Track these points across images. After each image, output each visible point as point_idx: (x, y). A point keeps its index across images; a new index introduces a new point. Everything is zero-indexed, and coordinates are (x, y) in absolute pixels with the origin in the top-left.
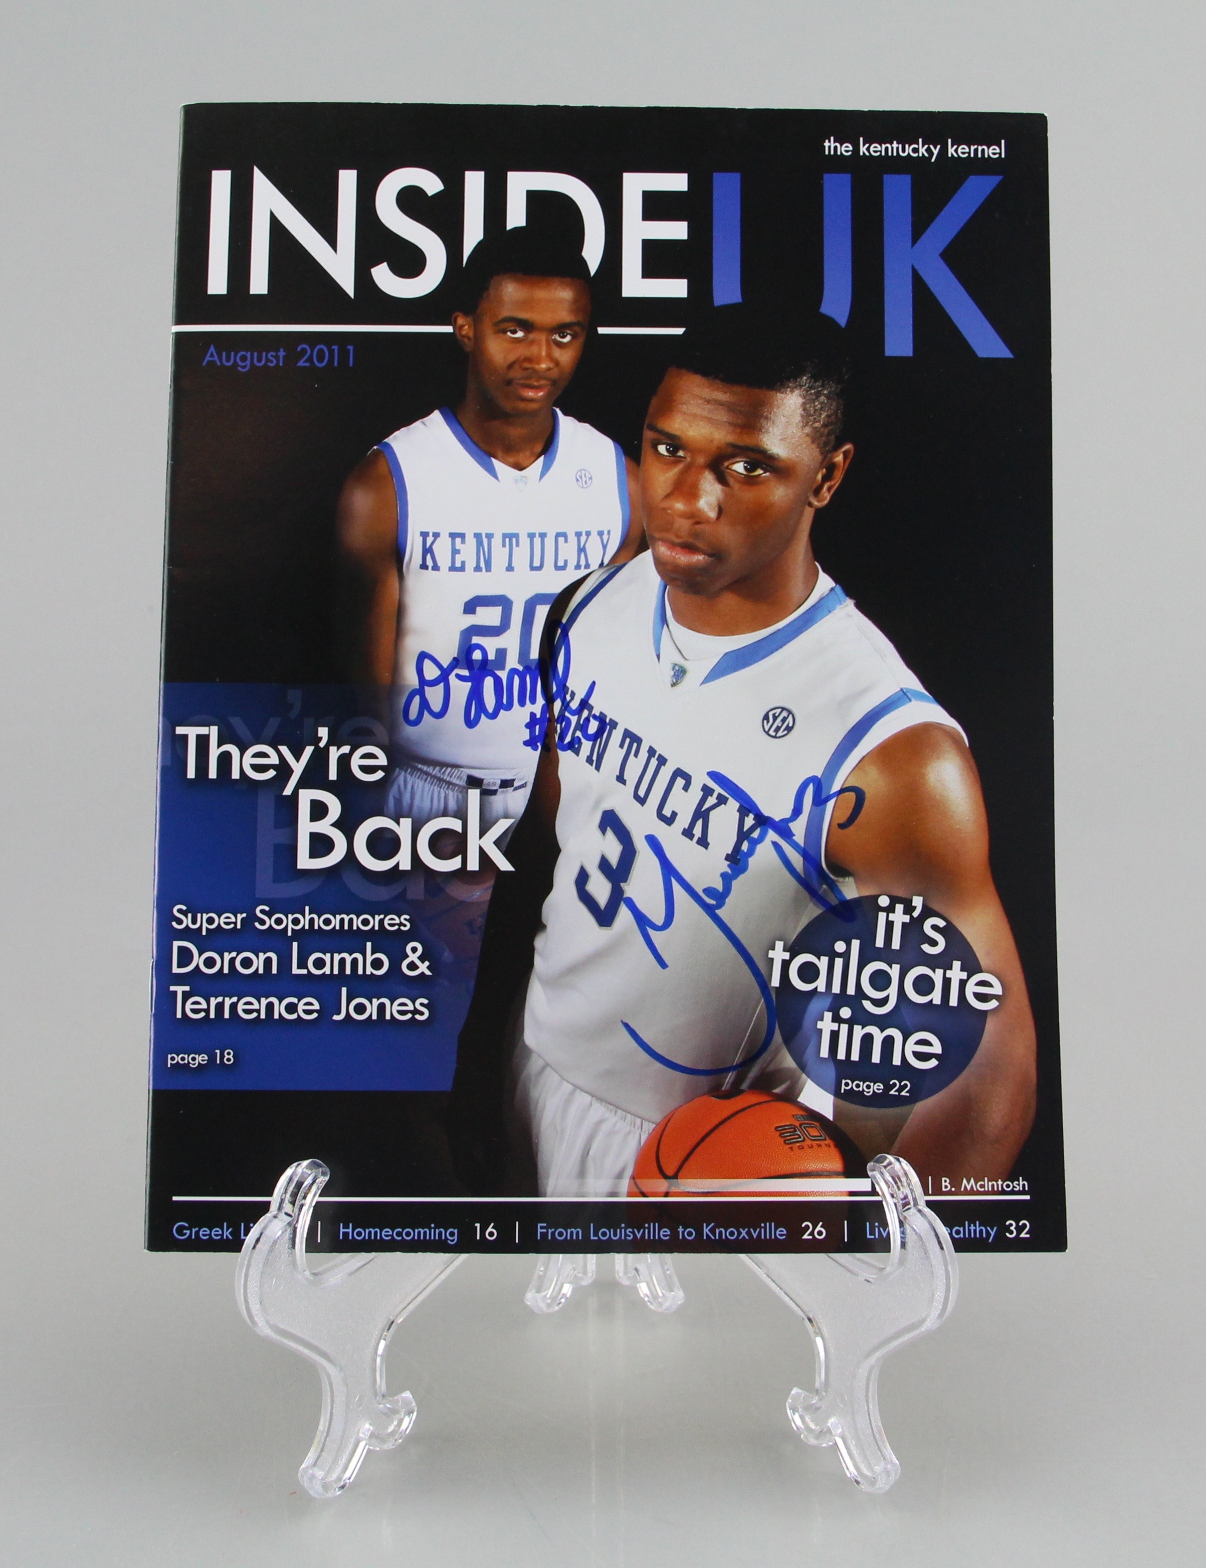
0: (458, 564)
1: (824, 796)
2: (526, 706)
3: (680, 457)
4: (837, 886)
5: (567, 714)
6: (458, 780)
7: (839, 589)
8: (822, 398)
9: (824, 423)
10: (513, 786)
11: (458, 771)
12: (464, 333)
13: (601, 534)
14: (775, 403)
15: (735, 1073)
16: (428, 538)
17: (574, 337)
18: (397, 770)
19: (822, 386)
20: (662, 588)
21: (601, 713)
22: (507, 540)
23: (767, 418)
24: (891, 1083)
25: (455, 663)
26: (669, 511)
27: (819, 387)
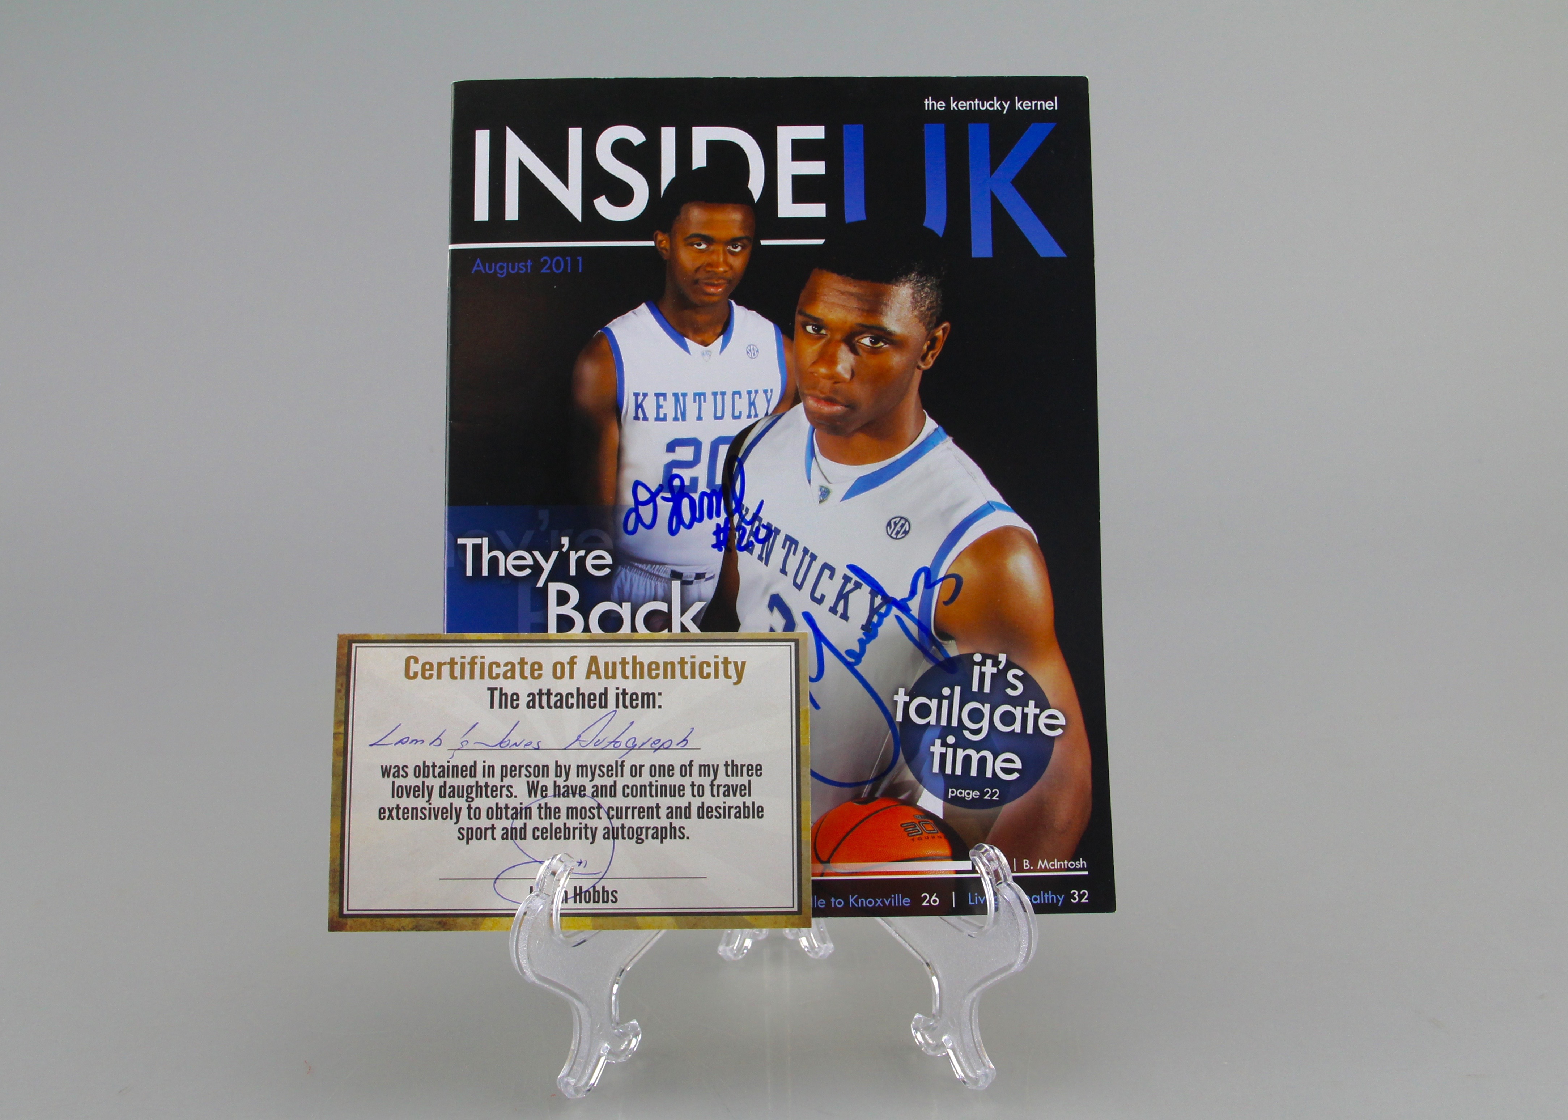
0: (662, 416)
1: (932, 581)
2: (713, 519)
3: (823, 334)
4: (943, 647)
5: (743, 524)
6: (665, 574)
7: (941, 430)
8: (926, 290)
9: (928, 308)
10: (704, 577)
11: (664, 568)
12: (662, 246)
13: (765, 392)
14: (892, 293)
15: (871, 785)
16: (639, 397)
17: (743, 247)
18: (620, 567)
19: (926, 280)
20: (811, 431)
21: (768, 523)
22: (697, 397)
23: (886, 305)
24: (985, 790)
25: (660, 488)
26: (816, 374)
27: (924, 281)
